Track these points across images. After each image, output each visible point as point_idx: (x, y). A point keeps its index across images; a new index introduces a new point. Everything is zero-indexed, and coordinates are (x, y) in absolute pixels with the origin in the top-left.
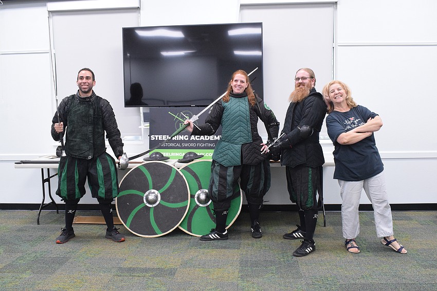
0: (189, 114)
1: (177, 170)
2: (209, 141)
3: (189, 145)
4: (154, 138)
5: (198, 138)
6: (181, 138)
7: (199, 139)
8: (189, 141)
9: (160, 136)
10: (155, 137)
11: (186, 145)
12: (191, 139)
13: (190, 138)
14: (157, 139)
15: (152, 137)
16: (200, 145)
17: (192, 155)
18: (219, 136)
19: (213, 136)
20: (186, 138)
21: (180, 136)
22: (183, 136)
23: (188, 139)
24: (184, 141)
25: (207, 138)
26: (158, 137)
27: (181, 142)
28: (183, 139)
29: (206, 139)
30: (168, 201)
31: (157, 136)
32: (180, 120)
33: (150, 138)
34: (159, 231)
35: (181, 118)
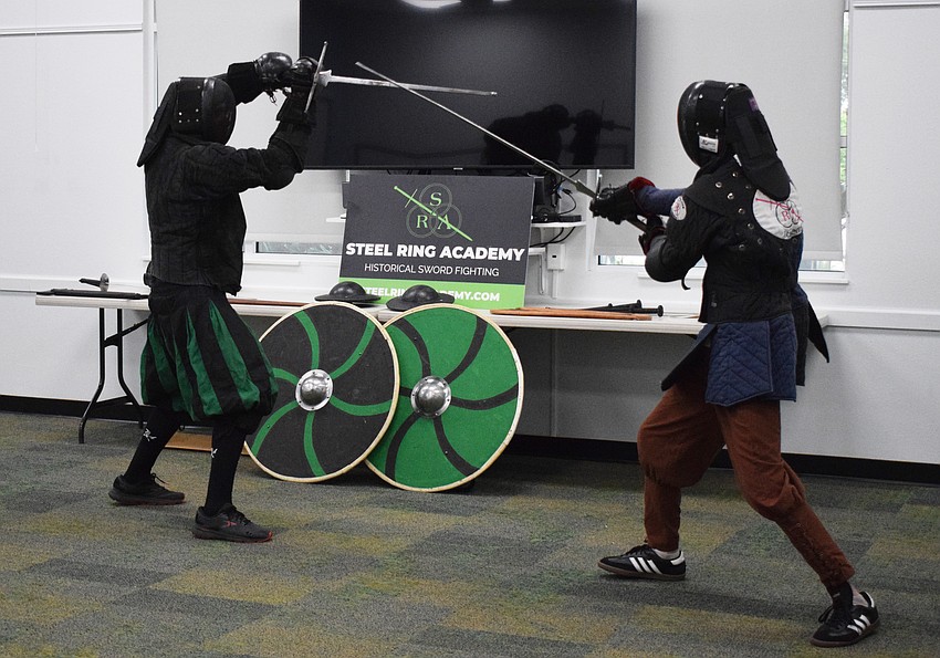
0: (443, 191)
1: (379, 325)
2: (486, 263)
3: (437, 269)
4: (353, 251)
5: (458, 252)
6: (419, 251)
7: (460, 256)
8: (437, 261)
9: (368, 245)
10: (356, 248)
11: (429, 270)
12: (441, 256)
13: (439, 252)
14: (360, 253)
15: (349, 246)
16: (462, 271)
17: (422, 294)
18: (510, 250)
19: (496, 249)
20: (430, 251)
21: (416, 247)
22: (422, 247)
23: (434, 253)
24: (425, 261)
25: (482, 253)
26: (364, 249)
27: (417, 261)
28: (422, 255)
29: (478, 257)
30: (348, 400)
31: (360, 246)
32: (419, 207)
33: (345, 249)
34: (320, 469)
35: (422, 203)
